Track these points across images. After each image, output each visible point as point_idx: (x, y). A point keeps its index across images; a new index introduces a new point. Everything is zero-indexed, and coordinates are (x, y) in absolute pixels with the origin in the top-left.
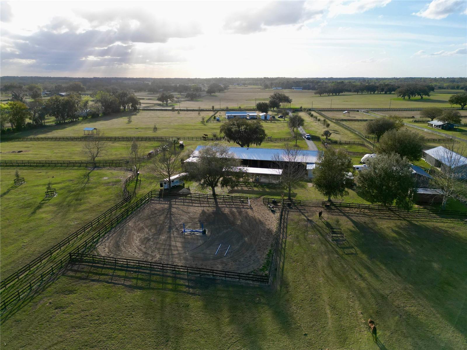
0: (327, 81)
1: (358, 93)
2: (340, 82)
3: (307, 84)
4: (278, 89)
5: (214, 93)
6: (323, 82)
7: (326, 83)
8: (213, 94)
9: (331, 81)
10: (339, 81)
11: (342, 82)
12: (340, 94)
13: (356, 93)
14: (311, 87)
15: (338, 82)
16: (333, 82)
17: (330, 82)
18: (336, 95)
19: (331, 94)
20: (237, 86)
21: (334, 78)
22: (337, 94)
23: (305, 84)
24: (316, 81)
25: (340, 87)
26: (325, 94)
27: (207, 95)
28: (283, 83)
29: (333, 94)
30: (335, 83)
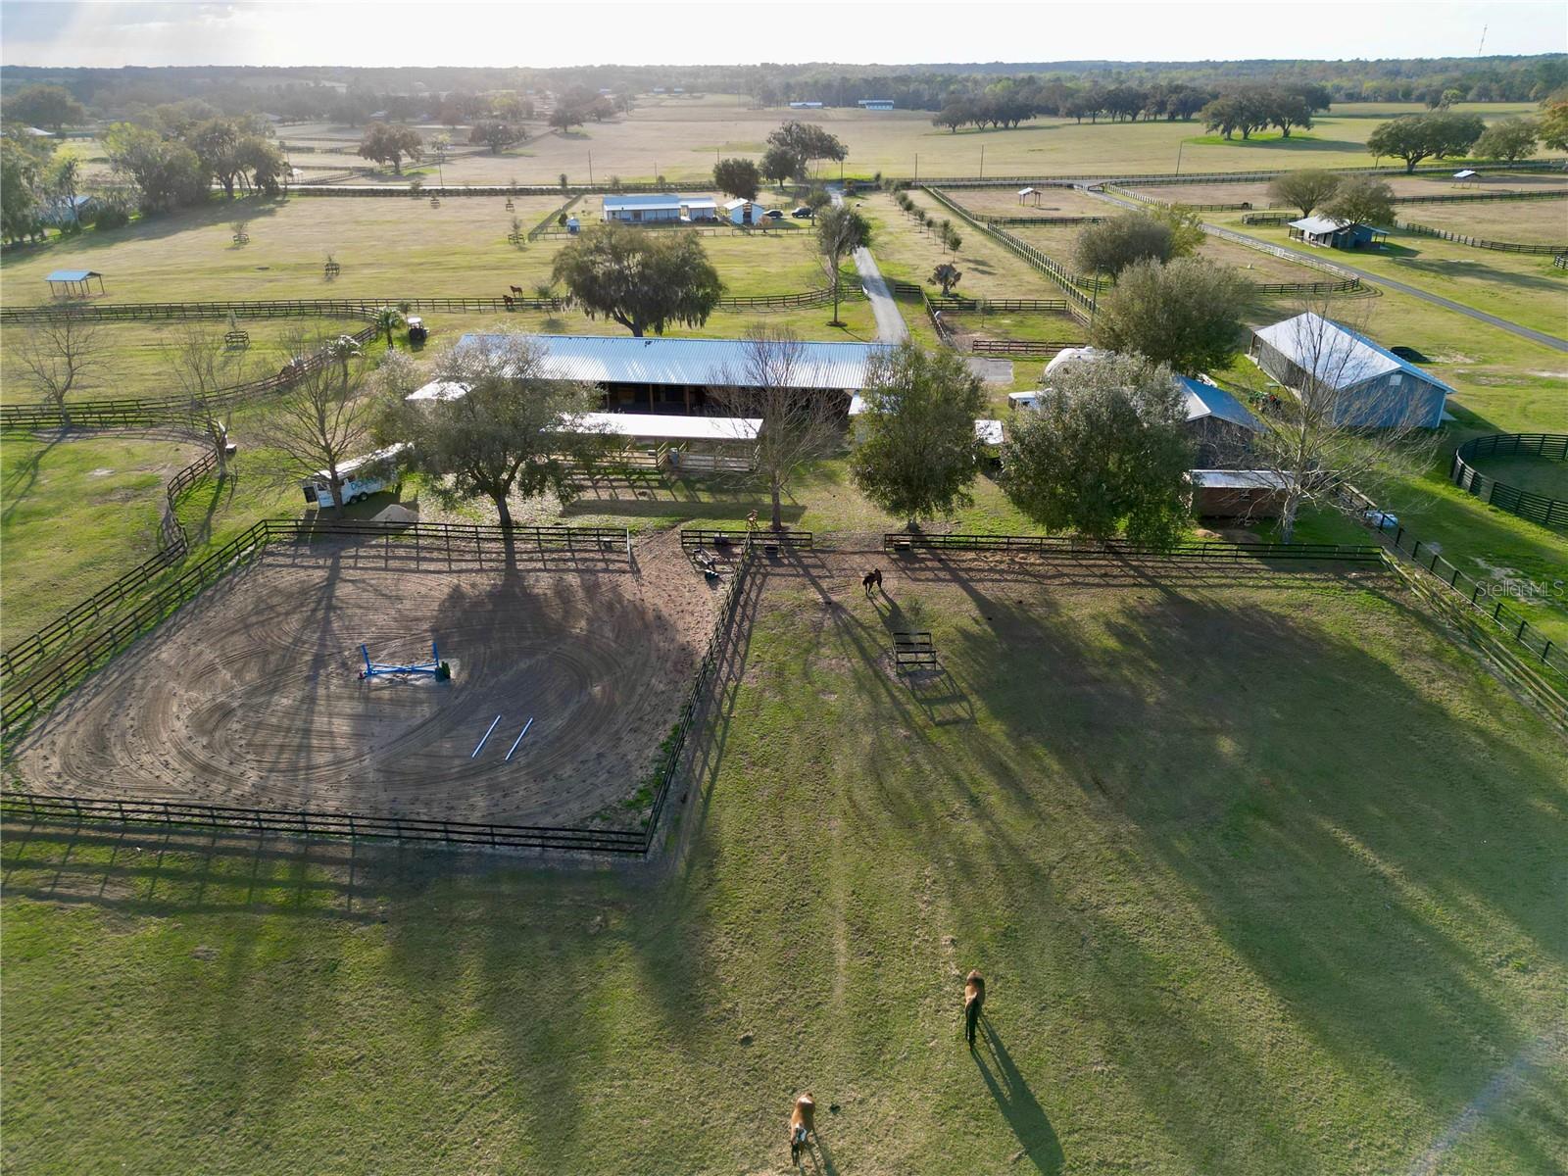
0: (979, 76)
1: (1083, 120)
3: (912, 87)
4: (809, 107)
5: (579, 123)
6: (967, 80)
7: (976, 82)
8: (573, 129)
9: (994, 76)
10: (1021, 75)
11: (1032, 80)
12: (1020, 124)
13: (1075, 120)
14: (926, 99)
15: (1015, 81)
16: (999, 80)
17: (991, 81)
18: (1007, 128)
19: (990, 125)
20: (663, 96)
21: (1007, 65)
22: (1011, 124)
23: (905, 89)
24: (942, 75)
25: (1021, 98)
26: (968, 125)
27: (552, 132)
28: (828, 86)
29: (995, 124)
30: (1005, 83)
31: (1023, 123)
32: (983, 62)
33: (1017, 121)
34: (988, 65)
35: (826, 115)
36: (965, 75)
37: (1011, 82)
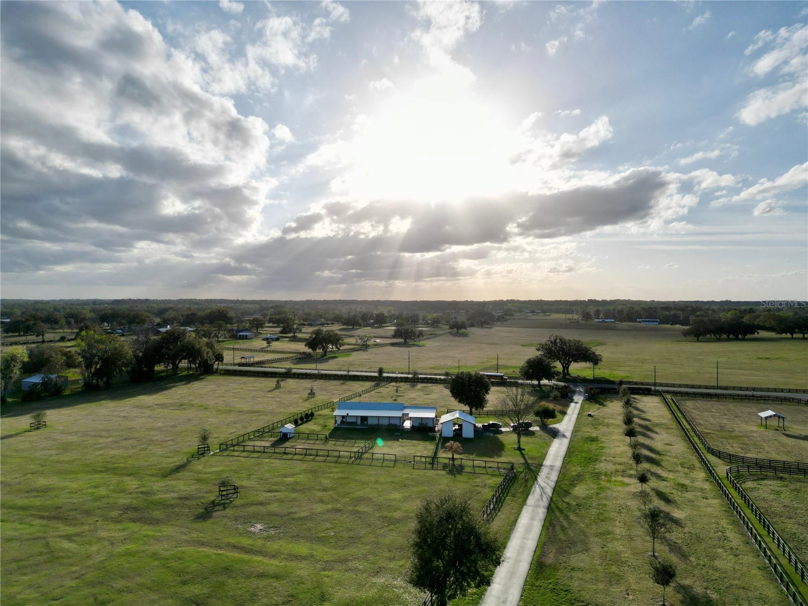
0: (716, 308)
1: (795, 336)
2: (746, 310)
3: (672, 313)
4: (606, 322)
5: (465, 328)
6: (708, 309)
7: (713, 311)
8: (463, 330)
9: (726, 307)
10: (744, 308)
11: (751, 311)
12: (746, 337)
13: (789, 335)
14: (681, 319)
15: (740, 311)
16: (729, 310)
17: (724, 310)
18: (737, 339)
19: (725, 336)
20: (530, 314)
21: (734, 302)
22: (740, 336)
23: (668, 313)
24: (692, 307)
25: (746, 319)
26: (708, 336)
27: (450, 333)
28: (621, 312)
29: (728, 336)
30: (733, 312)
31: (749, 336)
32: (718, 300)
33: (745, 335)
34: (722, 302)
35: (615, 327)
36: (707, 307)
37: (737, 311)
